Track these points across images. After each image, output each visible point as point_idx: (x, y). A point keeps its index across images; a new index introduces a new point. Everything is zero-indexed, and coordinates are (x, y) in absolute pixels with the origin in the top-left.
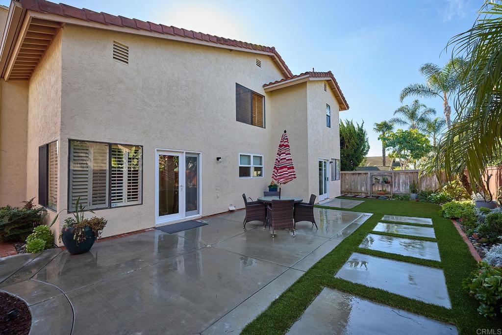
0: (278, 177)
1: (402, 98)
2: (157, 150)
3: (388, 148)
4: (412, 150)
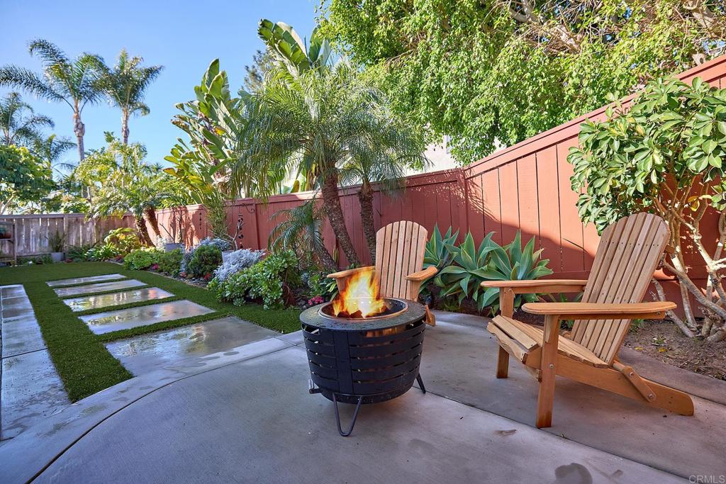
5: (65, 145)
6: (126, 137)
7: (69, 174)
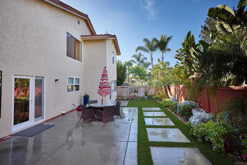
0: (102, 93)
1: (137, 51)
2: (14, 74)
3: (130, 74)
4: (140, 76)
5: (149, 64)
6: (163, 60)
7: (150, 72)
